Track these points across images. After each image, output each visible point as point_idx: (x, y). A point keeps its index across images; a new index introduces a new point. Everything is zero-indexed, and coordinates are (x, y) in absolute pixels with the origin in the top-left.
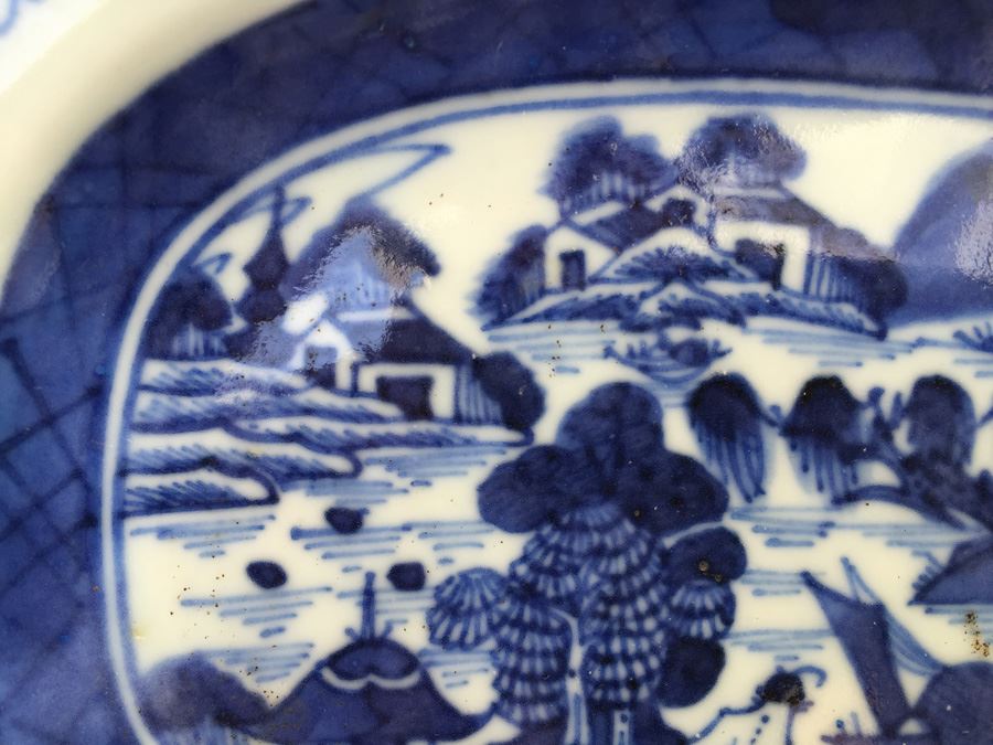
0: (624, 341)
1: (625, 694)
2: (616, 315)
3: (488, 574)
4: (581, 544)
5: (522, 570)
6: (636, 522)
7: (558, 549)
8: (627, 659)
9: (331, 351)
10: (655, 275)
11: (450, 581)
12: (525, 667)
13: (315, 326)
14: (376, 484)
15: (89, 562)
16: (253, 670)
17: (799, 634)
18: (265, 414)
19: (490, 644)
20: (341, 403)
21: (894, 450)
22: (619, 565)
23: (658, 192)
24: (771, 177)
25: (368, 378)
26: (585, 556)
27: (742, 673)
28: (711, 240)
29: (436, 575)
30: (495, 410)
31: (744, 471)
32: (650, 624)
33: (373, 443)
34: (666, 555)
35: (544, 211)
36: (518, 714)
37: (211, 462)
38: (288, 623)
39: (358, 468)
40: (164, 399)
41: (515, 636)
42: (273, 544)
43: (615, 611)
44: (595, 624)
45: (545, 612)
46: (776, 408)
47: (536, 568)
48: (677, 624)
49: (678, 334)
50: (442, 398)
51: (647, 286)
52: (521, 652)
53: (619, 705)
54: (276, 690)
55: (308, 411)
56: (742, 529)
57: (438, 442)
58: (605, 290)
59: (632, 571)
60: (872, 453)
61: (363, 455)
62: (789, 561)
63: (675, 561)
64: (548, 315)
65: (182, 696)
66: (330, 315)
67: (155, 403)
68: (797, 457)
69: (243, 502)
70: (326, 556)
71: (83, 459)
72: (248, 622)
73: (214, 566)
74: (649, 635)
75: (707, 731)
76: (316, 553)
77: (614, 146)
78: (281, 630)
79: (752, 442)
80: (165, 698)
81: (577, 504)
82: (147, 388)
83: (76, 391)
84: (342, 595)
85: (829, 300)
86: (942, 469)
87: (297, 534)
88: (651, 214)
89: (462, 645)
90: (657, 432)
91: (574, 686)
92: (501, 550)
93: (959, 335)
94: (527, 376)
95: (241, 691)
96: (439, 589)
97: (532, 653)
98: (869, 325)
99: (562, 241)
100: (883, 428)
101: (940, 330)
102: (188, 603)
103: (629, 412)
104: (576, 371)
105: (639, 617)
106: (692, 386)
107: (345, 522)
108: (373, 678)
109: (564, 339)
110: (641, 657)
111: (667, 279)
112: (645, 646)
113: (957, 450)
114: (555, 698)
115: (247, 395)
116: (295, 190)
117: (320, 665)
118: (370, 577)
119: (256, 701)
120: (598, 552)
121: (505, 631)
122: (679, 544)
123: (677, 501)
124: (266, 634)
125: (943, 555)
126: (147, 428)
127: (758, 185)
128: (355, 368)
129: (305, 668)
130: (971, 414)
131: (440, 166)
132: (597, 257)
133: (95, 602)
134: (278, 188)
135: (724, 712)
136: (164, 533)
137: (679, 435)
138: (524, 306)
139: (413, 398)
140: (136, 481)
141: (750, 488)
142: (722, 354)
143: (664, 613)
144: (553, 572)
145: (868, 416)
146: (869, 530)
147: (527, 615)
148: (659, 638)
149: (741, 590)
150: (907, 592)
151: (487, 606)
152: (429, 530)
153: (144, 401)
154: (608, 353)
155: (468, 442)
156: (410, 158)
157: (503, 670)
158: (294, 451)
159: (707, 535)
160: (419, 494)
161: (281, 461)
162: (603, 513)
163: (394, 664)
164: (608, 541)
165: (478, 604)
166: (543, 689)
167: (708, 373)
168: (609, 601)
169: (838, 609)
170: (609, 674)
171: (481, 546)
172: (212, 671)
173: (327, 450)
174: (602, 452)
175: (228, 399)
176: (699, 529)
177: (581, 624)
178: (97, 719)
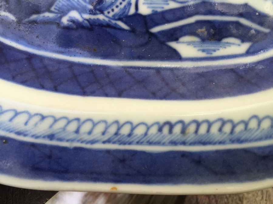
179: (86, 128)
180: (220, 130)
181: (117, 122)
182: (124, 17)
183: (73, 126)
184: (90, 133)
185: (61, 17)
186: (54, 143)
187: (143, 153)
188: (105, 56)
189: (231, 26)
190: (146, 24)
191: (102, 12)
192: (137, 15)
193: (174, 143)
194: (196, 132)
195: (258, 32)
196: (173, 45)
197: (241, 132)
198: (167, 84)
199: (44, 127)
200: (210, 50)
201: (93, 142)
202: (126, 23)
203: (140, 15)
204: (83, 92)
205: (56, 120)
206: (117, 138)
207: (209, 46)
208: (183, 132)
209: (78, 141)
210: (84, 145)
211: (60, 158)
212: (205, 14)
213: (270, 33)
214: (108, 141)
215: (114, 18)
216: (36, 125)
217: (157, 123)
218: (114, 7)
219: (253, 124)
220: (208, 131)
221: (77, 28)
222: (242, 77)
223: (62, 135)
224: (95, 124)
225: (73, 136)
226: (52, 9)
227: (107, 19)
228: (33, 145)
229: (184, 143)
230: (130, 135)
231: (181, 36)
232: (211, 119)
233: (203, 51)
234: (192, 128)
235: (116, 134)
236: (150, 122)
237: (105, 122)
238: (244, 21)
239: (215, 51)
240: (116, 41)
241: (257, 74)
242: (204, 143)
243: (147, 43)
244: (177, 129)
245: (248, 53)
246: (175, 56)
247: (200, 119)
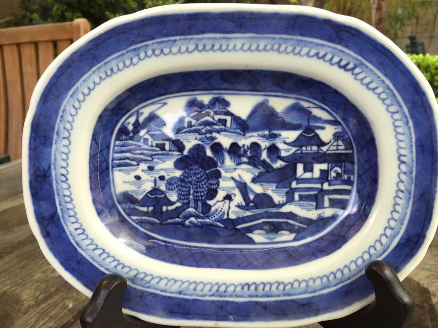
0: (199, 137)
1: (200, 198)
2: (197, 132)
3: (176, 177)
4: (192, 172)
5: (182, 177)
6: (202, 168)
7: (188, 173)
8: (200, 192)
9: (148, 139)
10: (204, 125)
11: (169, 179)
12: (183, 193)
13: (145, 135)
14: (156, 162)
15: (108, 175)
16: (136, 194)
17: (231, 188)
18: (137, 150)
19: (177, 189)
20: (150, 148)
21: (247, 155)
22: (199, 176)
23: (204, 110)
24: (224, 107)
25: (154, 144)
26: (193, 174)
27: (221, 195)
28: (213, 119)
29: (167, 178)
30: (176, 149)
31: (221, 159)
32: (204, 186)
33: (155, 155)
34: (207, 174)
35: (184, 114)
36: (181, 201)
37: (127, 158)
38: (141, 186)
39: (153, 159)
40: (119, 147)
41: (181, 188)
42: (139, 172)
43: (198, 184)
44: (195, 186)
45: (186, 184)
46: (226, 148)
47: (184, 176)
48: (209, 186)
49: (208, 135)
50: (167, 147)
51: (203, 127)
52: (182, 191)
53: (199, 200)
54: (140, 197)
55: (144, 149)
56: (221, 169)
57: (167, 155)
58: (195, 128)
59: (201, 177)
60: (243, 156)
61: (154, 157)
62: (229, 175)
63: (209, 175)
64: (185, 132)
65: (124, 198)
66: (147, 133)
67: (118, 148)
68: (230, 157)
69: (133, 165)
70: (148, 174)
71: (106, 158)
72: (135, 186)
73: (129, 176)
74: (205, 188)
75: (214, 205)
76: (146, 174)
77: (196, 102)
78: (140, 187)
79: (222, 154)
80: (121, 199)
81: (191, 165)
82: (117, 146)
83: (105, 146)
84: (151, 181)
85: (235, 129)
86: (256, 159)
87: (143, 171)
88: (203, 114)
89: (172, 190)
90: (205, 153)
91: (191, 197)
92: (178, 173)
93: (258, 135)
94: (182, 143)
95: (134, 197)
96: (167, 180)
97: (184, 191)
98: (242, 133)
99: (187, 119)
100: (245, 152)
101: (255, 134)
102: (124, 182)
103: (200, 149)
104: (190, 142)
105: (203, 185)
106: (211, 144)
107: (151, 168)
108: (156, 195)
109: (188, 136)
110: (203, 192)
111: (206, 126)
112: (204, 190)
113: (259, 155)
114: (188, 199)
115: (133, 147)
116: (141, 111)
117: (147, 193)
118: (155, 178)
119: (137, 199)
120: (195, 174)
121: (179, 187)
122: (210, 172)
123: (209, 165)
124: (138, 188)
125: (257, 174)
126: (117, 152)
127: (222, 109)
128: (152, 142)
129: (145, 193)
130: (261, 149)
131: (165, 107)
132: (194, 122)
133: (109, 182)
134: (138, 111)
135: (218, 201)
136: (120, 170)
137: (209, 153)
138: (181, 131)
139: (162, 147)
140: (115, 162)
141: (222, 162)
142: (216, 139)
143: (207, 184)
144: (187, 177)
145: (242, 149)
146: (243, 169)
147: (183, 184)
148: (206, 188)
149: (221, 180)
150: (251, 181)
151: (176, 183)
152: (165, 170)
153: (116, 148)
154: (196, 139)
155: (172, 155)
156: (160, 105)
157: (179, 194)
158: (142, 156)
159: (214, 171)
160: (164, 164)
161: (139, 158)
162: (196, 167)
163: (160, 193)
164: (197, 171)
165: (174, 183)
166: (186, 197)
167: (214, 142)
168: (197, 182)
169: (238, 183)
170: (197, 195)
171: (174, 173)
172: (129, 194)
173: (148, 156)
174: (195, 156)
175: (130, 147)
176: (213, 169)
177: (192, 186)
178: (110, 201)
179: (200, 287)
180: (277, 288)
181: (217, 284)
182: (220, 220)
183: (192, 286)
184: (202, 290)
185: (185, 221)
186: (182, 296)
187: (233, 302)
188: (210, 242)
189: (283, 225)
190: (233, 224)
191: (208, 218)
192: (228, 219)
193: (251, 296)
194: (263, 289)
195: (299, 227)
196: (250, 235)
197: (289, 289)
198: (247, 259)
199: (176, 287)
200: (272, 238)
201: (204, 296)
202: (222, 223)
203: (230, 219)
204: (198, 265)
205: (183, 283)
206: (217, 293)
207: (271, 236)
208: (256, 289)
209: (195, 295)
210: (198, 298)
211: (185, 306)
212: (267, 218)
213: (307, 228)
214: (213, 295)
215: (215, 220)
216: (171, 285)
217: (241, 284)
218: (215, 215)
219: (296, 285)
220: (270, 289)
221: (194, 227)
222: (290, 255)
223: (186, 292)
224: (205, 285)
225: (193, 292)
226: (180, 216)
227: (211, 222)
228: (170, 298)
229: (257, 296)
230: (225, 291)
231: (254, 230)
232: (272, 282)
233: (268, 238)
234: (261, 287)
235: (217, 291)
236: (236, 284)
237: (211, 283)
238: (290, 221)
239: (274, 238)
240: (216, 234)
241: (300, 253)
242: (268, 296)
243: (234, 235)
244: (253, 288)
245: (295, 240)
246: (251, 241)
247: (265, 282)
